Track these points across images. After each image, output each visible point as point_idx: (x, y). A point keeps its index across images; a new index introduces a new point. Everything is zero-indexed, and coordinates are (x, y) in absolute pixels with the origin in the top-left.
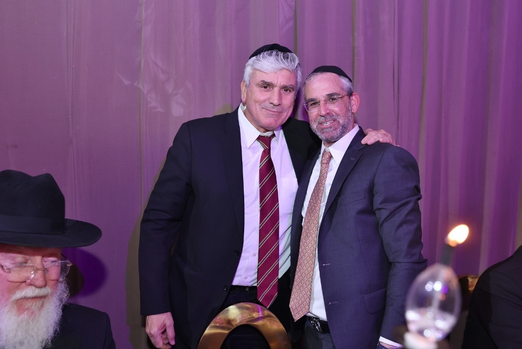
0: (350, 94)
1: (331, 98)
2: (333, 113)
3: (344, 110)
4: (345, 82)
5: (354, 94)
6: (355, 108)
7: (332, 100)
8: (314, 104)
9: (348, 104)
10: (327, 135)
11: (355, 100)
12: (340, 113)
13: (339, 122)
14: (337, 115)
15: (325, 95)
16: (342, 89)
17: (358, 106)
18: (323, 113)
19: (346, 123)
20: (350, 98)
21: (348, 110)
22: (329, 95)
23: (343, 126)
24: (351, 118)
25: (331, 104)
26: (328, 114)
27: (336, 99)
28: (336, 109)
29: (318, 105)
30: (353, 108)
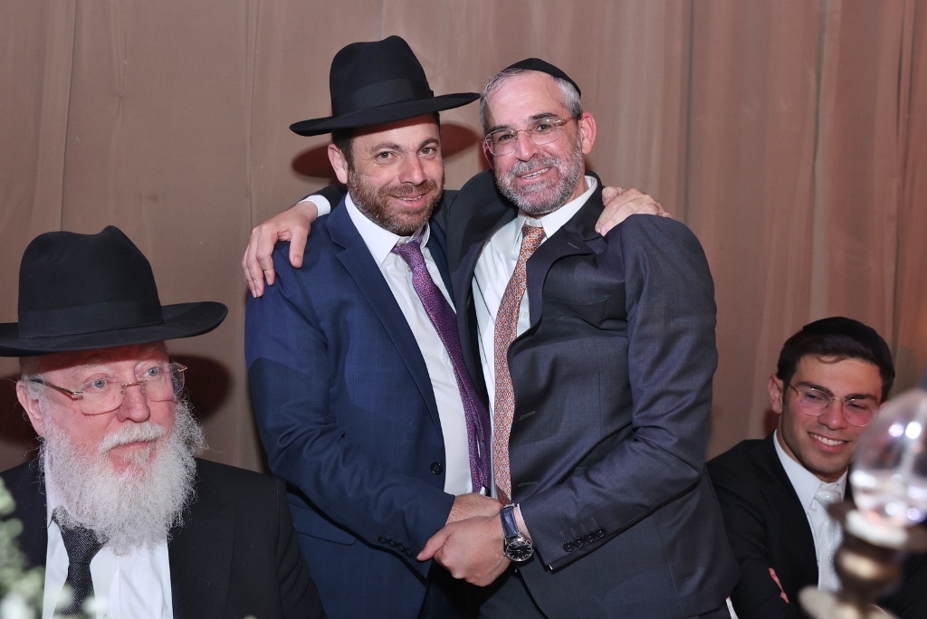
0: (578, 116)
1: (540, 123)
2: (547, 155)
3: (568, 148)
4: (565, 90)
5: (584, 115)
6: (587, 145)
7: (543, 129)
8: (506, 137)
9: (574, 136)
10: (534, 199)
11: (587, 128)
12: (560, 152)
13: (558, 170)
14: (554, 156)
15: (527, 118)
16: (563, 105)
17: (594, 139)
18: (526, 154)
19: (572, 174)
20: (577, 123)
21: (576, 147)
22: (535, 117)
23: (566, 180)
24: (581, 164)
25: (540, 136)
26: (535, 156)
27: (550, 126)
28: (552, 146)
29: (513, 139)
30: (584, 145)
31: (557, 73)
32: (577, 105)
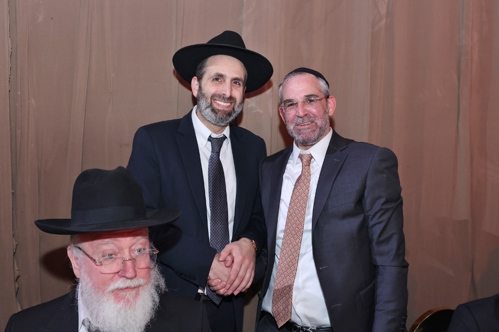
0: (327, 97)
1: (309, 99)
2: (311, 115)
3: (322, 112)
4: (322, 83)
5: (330, 97)
6: (331, 112)
7: (310, 102)
8: (291, 105)
9: (325, 107)
11: (332, 103)
12: (318, 114)
13: (316, 124)
14: (315, 116)
15: (303, 96)
16: (320, 91)
17: (334, 109)
18: (301, 114)
19: (323, 125)
20: (327, 101)
21: (326, 112)
22: (307, 96)
23: (320, 128)
24: (328, 121)
25: (309, 105)
26: (306, 115)
27: (314, 101)
28: (314, 111)
29: (295, 106)
30: (330, 111)
31: (318, 75)
32: (327, 92)
